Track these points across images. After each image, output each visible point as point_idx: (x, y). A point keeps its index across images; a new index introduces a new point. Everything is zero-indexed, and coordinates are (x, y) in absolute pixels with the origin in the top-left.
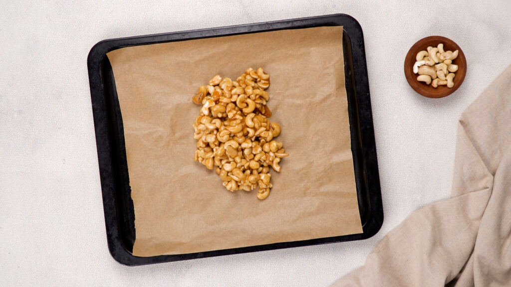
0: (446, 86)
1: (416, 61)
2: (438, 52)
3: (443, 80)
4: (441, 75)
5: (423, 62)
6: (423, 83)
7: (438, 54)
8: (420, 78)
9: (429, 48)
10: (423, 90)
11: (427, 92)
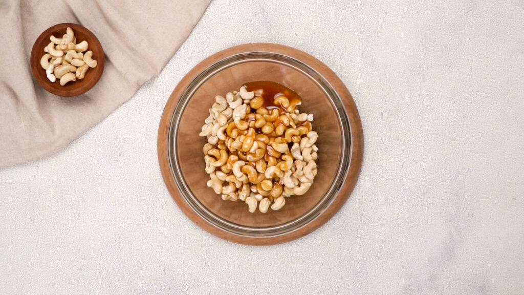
0: (90, 69)
1: (45, 70)
2: (55, 45)
3: (83, 66)
4: (77, 62)
5: (51, 66)
6: (70, 83)
7: (57, 47)
8: (63, 82)
9: (46, 49)
10: (74, 91)
11: (80, 89)
